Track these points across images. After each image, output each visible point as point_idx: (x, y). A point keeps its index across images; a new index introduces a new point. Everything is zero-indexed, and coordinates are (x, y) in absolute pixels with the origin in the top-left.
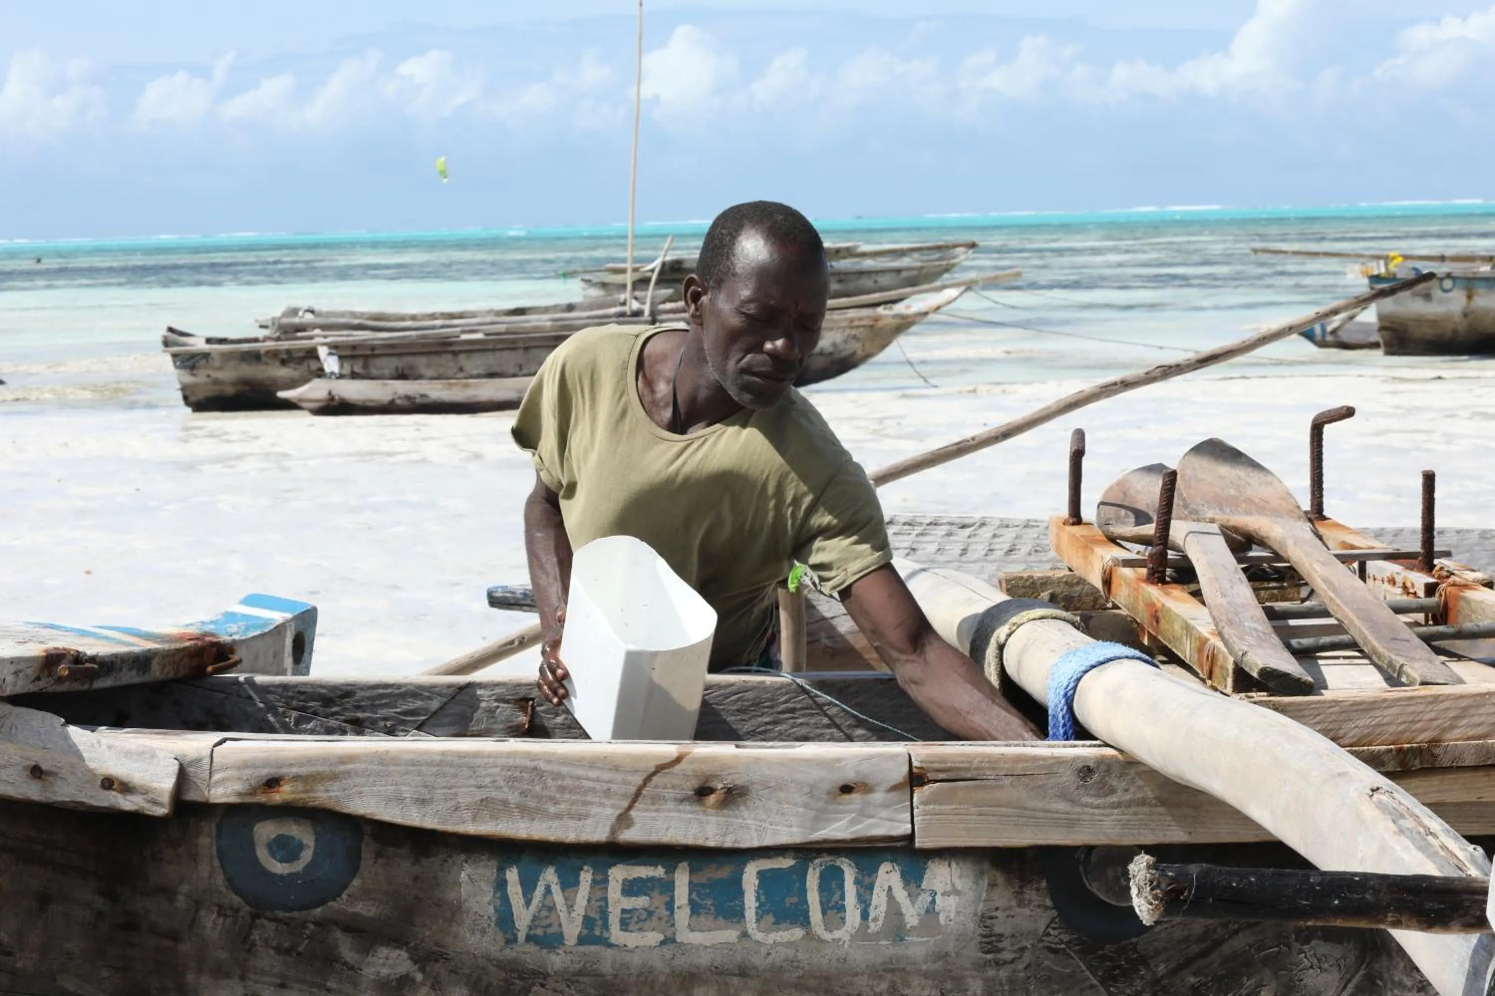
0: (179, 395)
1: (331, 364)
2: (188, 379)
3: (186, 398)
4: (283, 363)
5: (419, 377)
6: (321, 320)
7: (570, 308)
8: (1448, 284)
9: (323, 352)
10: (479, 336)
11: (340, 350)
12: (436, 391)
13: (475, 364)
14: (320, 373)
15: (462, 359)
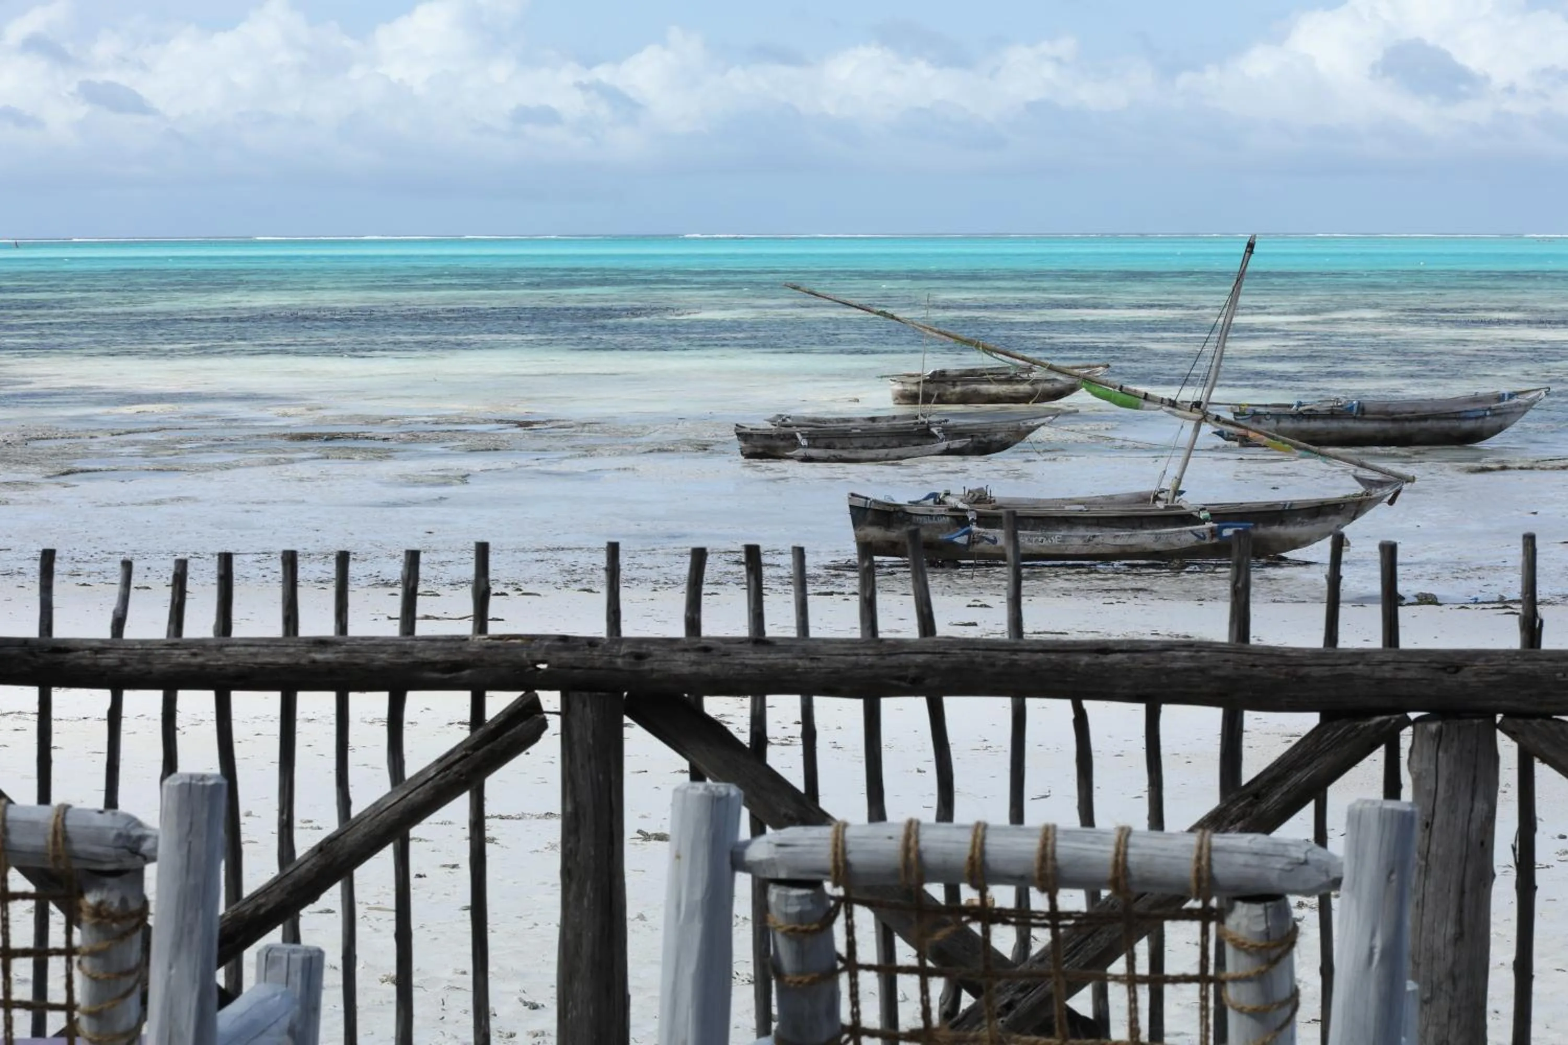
0: (739, 451)
1: (804, 442)
2: (743, 445)
3: (742, 453)
4: (782, 440)
5: (834, 448)
6: (796, 422)
7: (894, 418)
8: (1268, 417)
9: (798, 435)
10: (859, 431)
11: (808, 436)
12: (845, 454)
13: (857, 443)
14: (801, 446)
15: (853, 441)
